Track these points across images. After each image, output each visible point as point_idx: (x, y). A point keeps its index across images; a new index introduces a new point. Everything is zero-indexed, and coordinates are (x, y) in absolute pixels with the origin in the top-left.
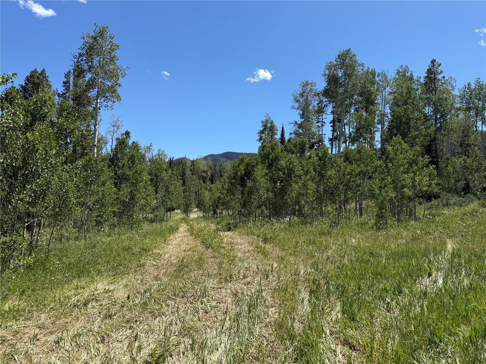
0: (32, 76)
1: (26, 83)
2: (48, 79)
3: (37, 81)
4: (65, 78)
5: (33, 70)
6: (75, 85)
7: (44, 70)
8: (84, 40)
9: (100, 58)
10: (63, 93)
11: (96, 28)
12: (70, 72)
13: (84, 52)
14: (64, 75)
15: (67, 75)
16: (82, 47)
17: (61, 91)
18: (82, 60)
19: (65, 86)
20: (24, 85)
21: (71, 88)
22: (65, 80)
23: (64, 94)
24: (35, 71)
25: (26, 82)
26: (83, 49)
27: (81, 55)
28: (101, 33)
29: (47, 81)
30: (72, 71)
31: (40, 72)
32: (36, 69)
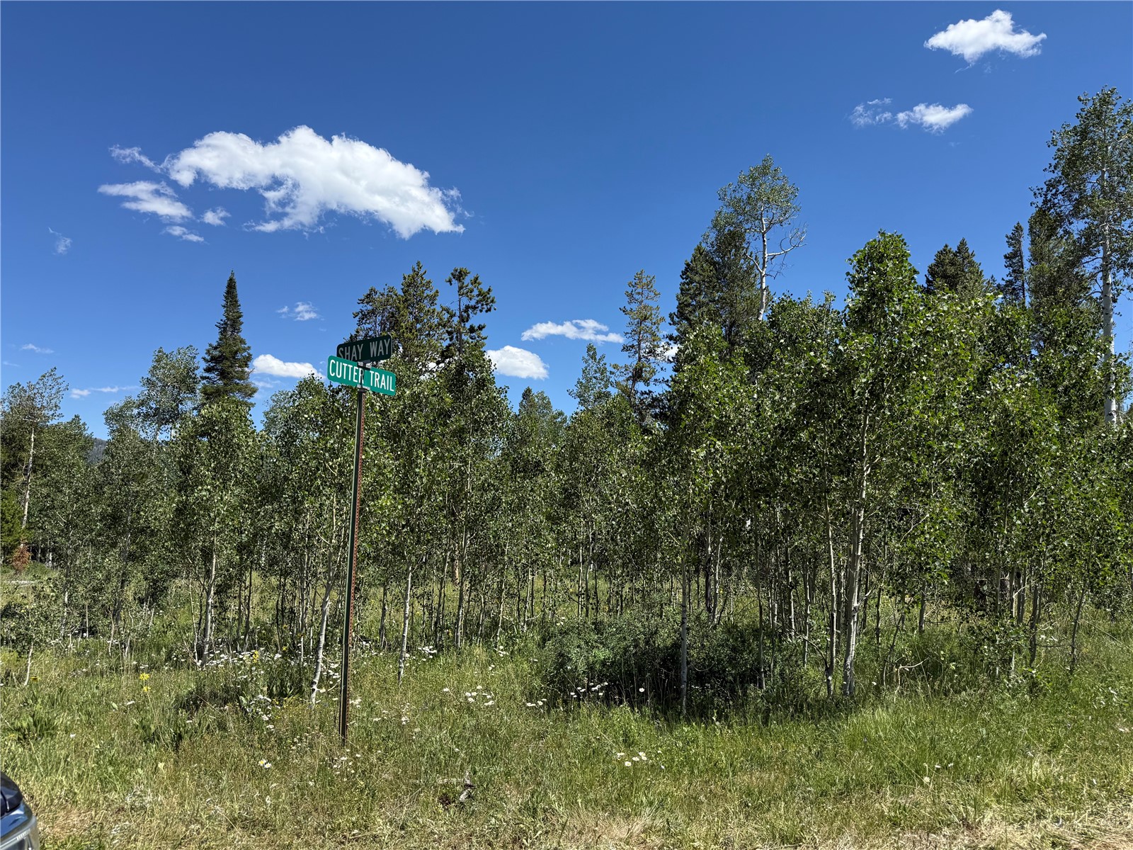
0: (940, 263)
1: (928, 281)
2: (974, 259)
3: (951, 270)
4: (1010, 245)
5: (941, 248)
6: (1037, 256)
7: (963, 243)
8: (1057, 148)
9: (1103, 172)
10: (1007, 281)
11: (1083, 106)
12: (1018, 228)
13: (1058, 174)
14: (1007, 239)
15: (1014, 239)
16: (1053, 164)
17: (1003, 279)
18: (1055, 194)
19: (1010, 266)
20: (926, 285)
21: (1027, 266)
22: (1010, 250)
23: (1010, 283)
24: (945, 251)
25: (928, 279)
26: (1055, 168)
27: (1051, 185)
28: (1098, 115)
29: (972, 264)
30: (1026, 227)
31: (954, 249)
32: (946, 246)
